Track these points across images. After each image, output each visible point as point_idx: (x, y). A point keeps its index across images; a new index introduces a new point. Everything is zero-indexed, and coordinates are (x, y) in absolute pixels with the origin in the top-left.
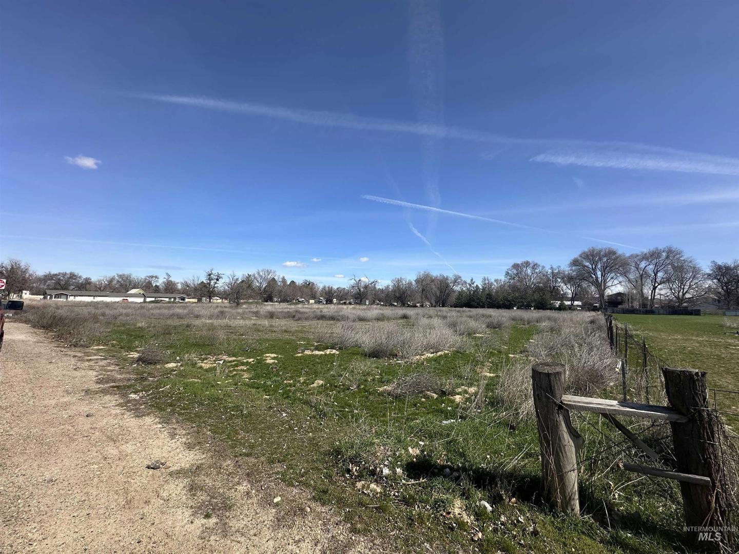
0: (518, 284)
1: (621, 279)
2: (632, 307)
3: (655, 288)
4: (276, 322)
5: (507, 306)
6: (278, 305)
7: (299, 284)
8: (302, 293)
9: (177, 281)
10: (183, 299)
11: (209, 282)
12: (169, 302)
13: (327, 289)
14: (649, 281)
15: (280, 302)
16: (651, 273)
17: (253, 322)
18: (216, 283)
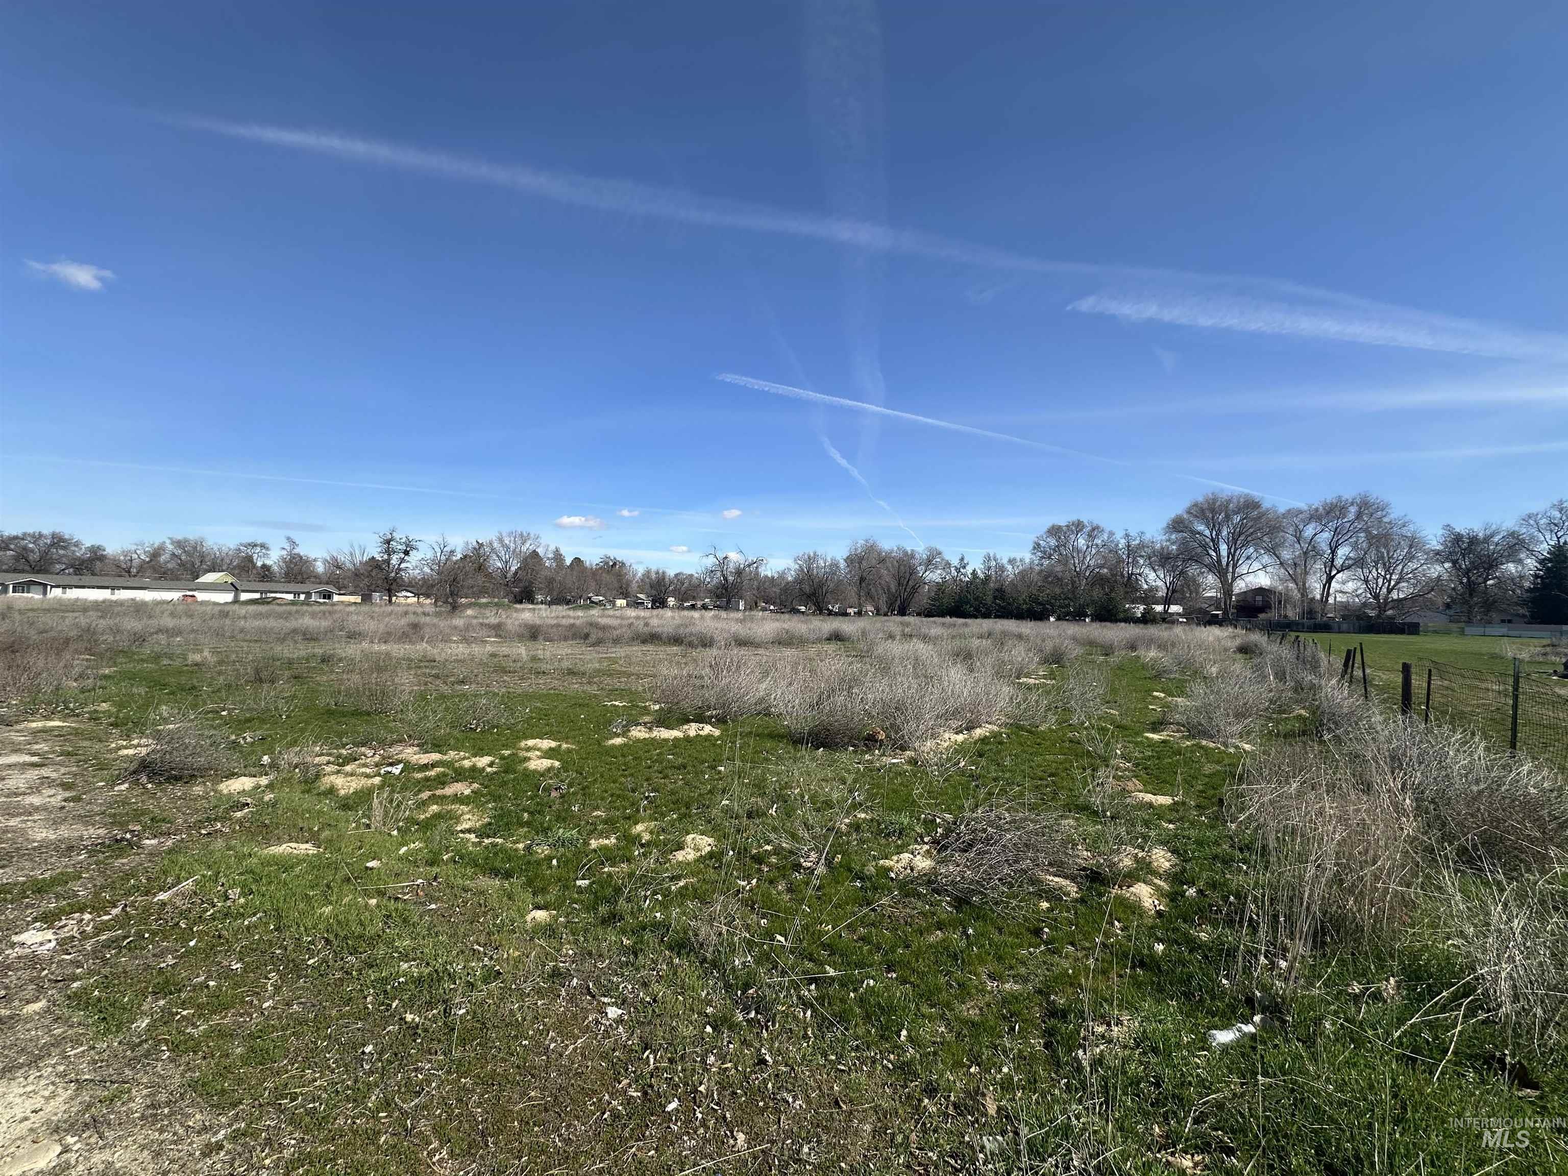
0: (1058, 569)
1: (1266, 559)
2: (1286, 616)
3: (1330, 578)
4: (546, 650)
5: (1037, 614)
6: (546, 610)
7: (591, 565)
8: (599, 584)
9: (312, 556)
10: (328, 596)
11: (386, 557)
12: (293, 603)
13: (654, 576)
14: (1319, 565)
15: (550, 604)
16: (1325, 549)
17: (489, 648)
18: (402, 560)
